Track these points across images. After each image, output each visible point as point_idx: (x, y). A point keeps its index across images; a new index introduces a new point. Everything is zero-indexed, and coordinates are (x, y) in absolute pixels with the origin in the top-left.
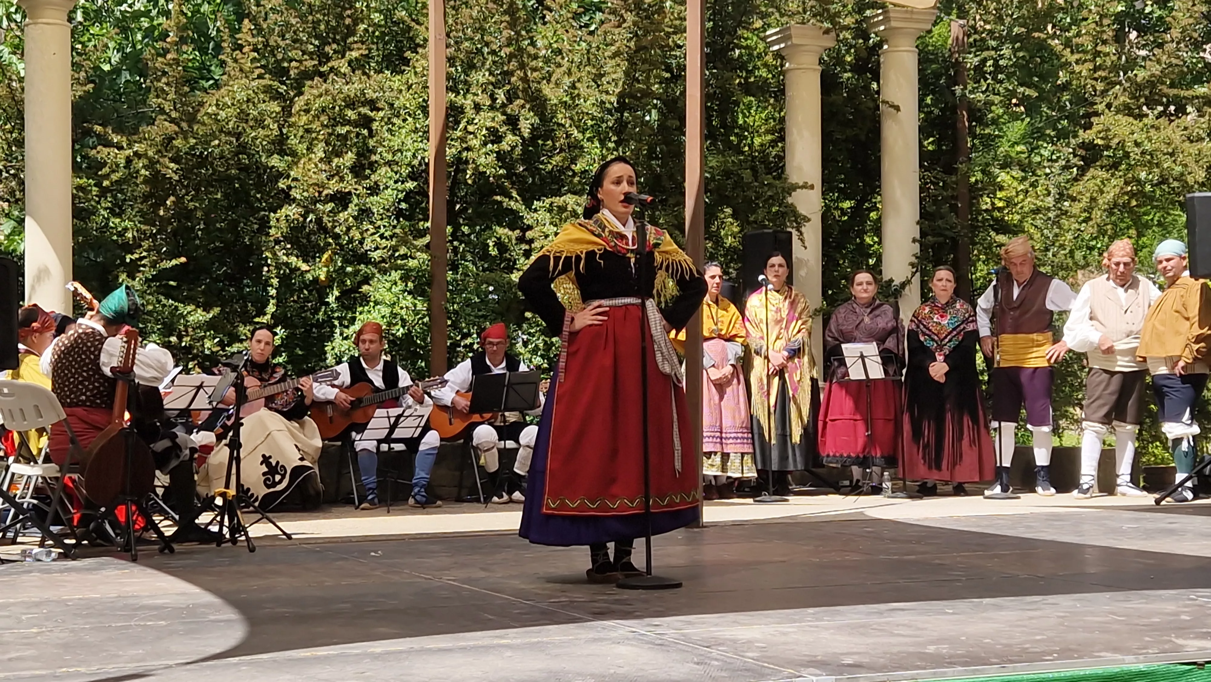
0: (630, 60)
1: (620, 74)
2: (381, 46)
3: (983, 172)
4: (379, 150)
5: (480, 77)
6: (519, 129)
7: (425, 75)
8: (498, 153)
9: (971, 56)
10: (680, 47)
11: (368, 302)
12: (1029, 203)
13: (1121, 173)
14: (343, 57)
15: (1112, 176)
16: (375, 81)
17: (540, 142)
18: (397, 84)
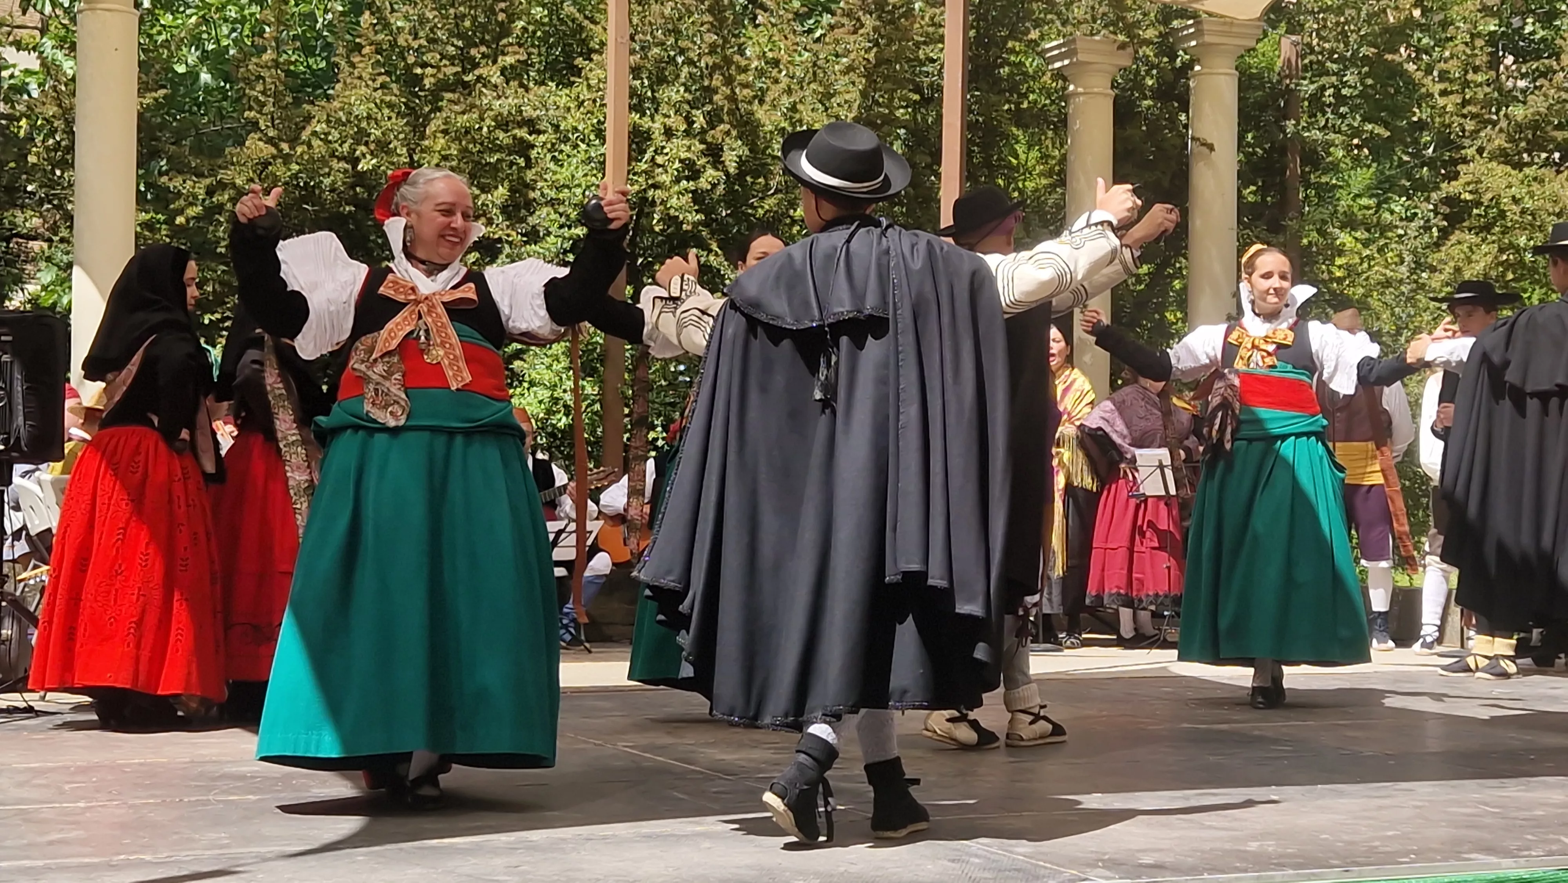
0: (868, 76)
1: (854, 95)
2: (543, 50)
3: (1320, 232)
4: (540, 184)
5: (673, 93)
6: (723, 162)
7: (599, 90)
8: (694, 192)
9: (1305, 82)
10: (933, 61)
11: (521, 382)
12: (1378, 272)
13: (1494, 238)
14: (495, 62)
15: (1483, 240)
16: (535, 95)
17: (748, 179)
18: (564, 99)
